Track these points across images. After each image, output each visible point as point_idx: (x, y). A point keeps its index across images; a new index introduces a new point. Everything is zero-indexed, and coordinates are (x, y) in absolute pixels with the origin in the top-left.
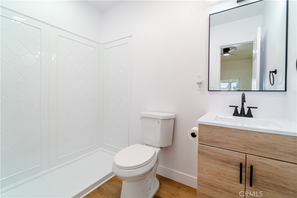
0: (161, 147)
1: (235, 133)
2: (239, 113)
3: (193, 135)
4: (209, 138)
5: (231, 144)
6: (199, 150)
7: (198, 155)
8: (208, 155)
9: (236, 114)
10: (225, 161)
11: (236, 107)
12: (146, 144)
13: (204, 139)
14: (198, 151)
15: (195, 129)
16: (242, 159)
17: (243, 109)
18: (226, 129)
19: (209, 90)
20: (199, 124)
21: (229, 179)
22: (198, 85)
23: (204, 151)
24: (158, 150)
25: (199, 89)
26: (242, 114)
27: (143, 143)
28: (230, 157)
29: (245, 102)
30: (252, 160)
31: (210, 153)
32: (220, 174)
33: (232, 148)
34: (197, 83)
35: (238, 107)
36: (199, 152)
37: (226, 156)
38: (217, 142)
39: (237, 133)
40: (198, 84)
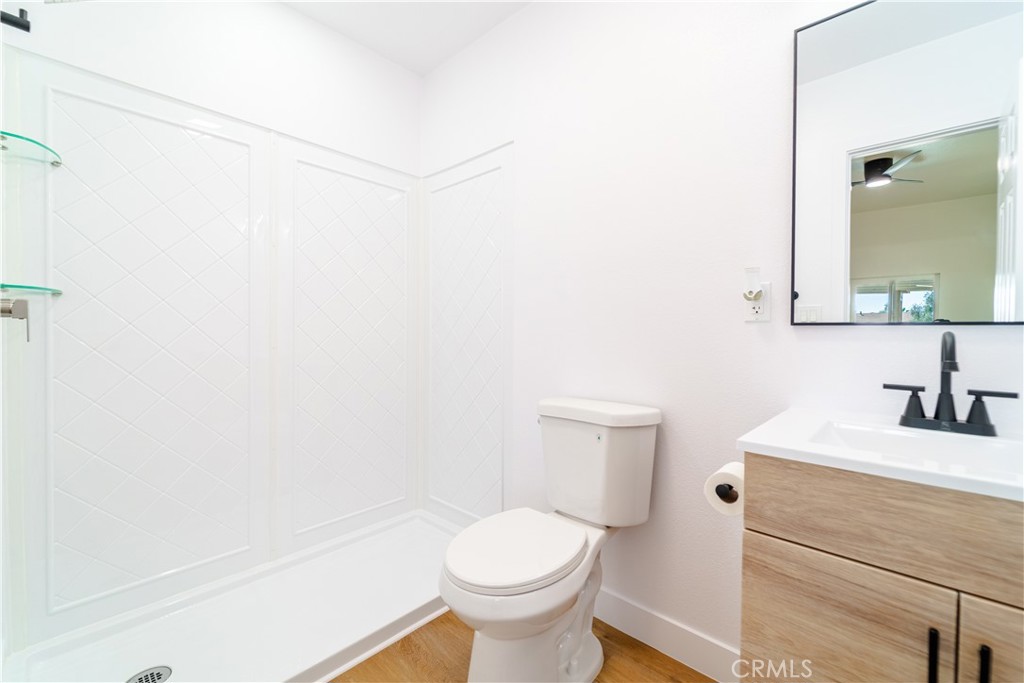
0: (608, 527)
1: (905, 499)
2: (930, 412)
3: (726, 493)
4: (788, 510)
5: (884, 544)
6: (749, 554)
7: (744, 574)
8: (783, 579)
9: (914, 416)
10: (858, 610)
11: (915, 391)
12: (557, 512)
13: (769, 513)
14: (744, 559)
15: (734, 472)
16: (941, 614)
17: (946, 399)
18: (865, 478)
19: (795, 321)
20: (746, 453)
22: (751, 304)
23: (768, 559)
24: (596, 535)
25: (753, 318)
26: (945, 418)
27: (546, 508)
28: (880, 597)
29: (954, 367)
30: (990, 621)
31: (791, 570)
32: (835, 658)
33: (891, 560)
34: (745, 296)
35: (923, 389)
36: (747, 562)
37: (863, 590)
38: (824, 531)
39: (914, 500)
40: (749, 299)
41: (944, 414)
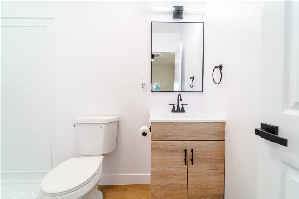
0: (104, 155)
1: (181, 126)
2: (176, 110)
3: (144, 134)
4: (160, 134)
5: (177, 136)
6: (152, 147)
7: (151, 152)
8: (160, 150)
9: (174, 111)
10: (173, 151)
11: (174, 105)
12: (84, 156)
13: (157, 136)
14: (151, 148)
16: (186, 146)
17: (178, 106)
18: (174, 123)
19: (152, 91)
20: (151, 123)
21: (177, 165)
23: (156, 146)
24: (102, 158)
25: (142, 90)
27: (79, 156)
30: (192, 145)
31: (161, 147)
32: (170, 162)
33: (178, 139)
35: (175, 105)
36: (152, 149)
37: (174, 146)
38: (167, 136)
39: (182, 126)
40: (142, 85)
41: (178, 110)
